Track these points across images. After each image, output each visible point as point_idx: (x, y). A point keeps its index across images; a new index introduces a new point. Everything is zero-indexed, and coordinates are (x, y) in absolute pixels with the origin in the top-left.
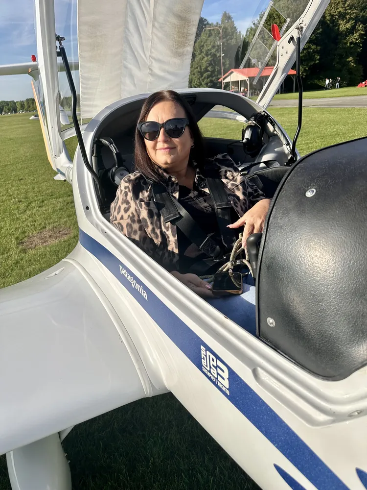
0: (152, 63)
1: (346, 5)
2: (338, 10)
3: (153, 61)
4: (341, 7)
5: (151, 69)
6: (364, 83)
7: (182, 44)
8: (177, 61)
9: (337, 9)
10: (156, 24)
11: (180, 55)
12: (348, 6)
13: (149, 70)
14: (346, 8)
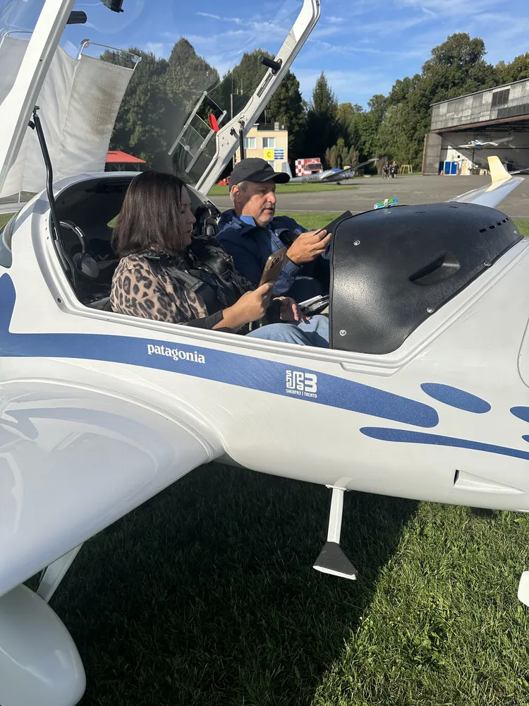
0: (65, 137)
1: (190, 83)
2: (181, 88)
3: (67, 136)
4: (184, 85)
5: (63, 146)
6: (224, 180)
7: (103, 121)
8: (97, 139)
9: (179, 87)
10: (76, 96)
11: (100, 133)
12: (192, 85)
13: (60, 147)
14: (190, 86)
